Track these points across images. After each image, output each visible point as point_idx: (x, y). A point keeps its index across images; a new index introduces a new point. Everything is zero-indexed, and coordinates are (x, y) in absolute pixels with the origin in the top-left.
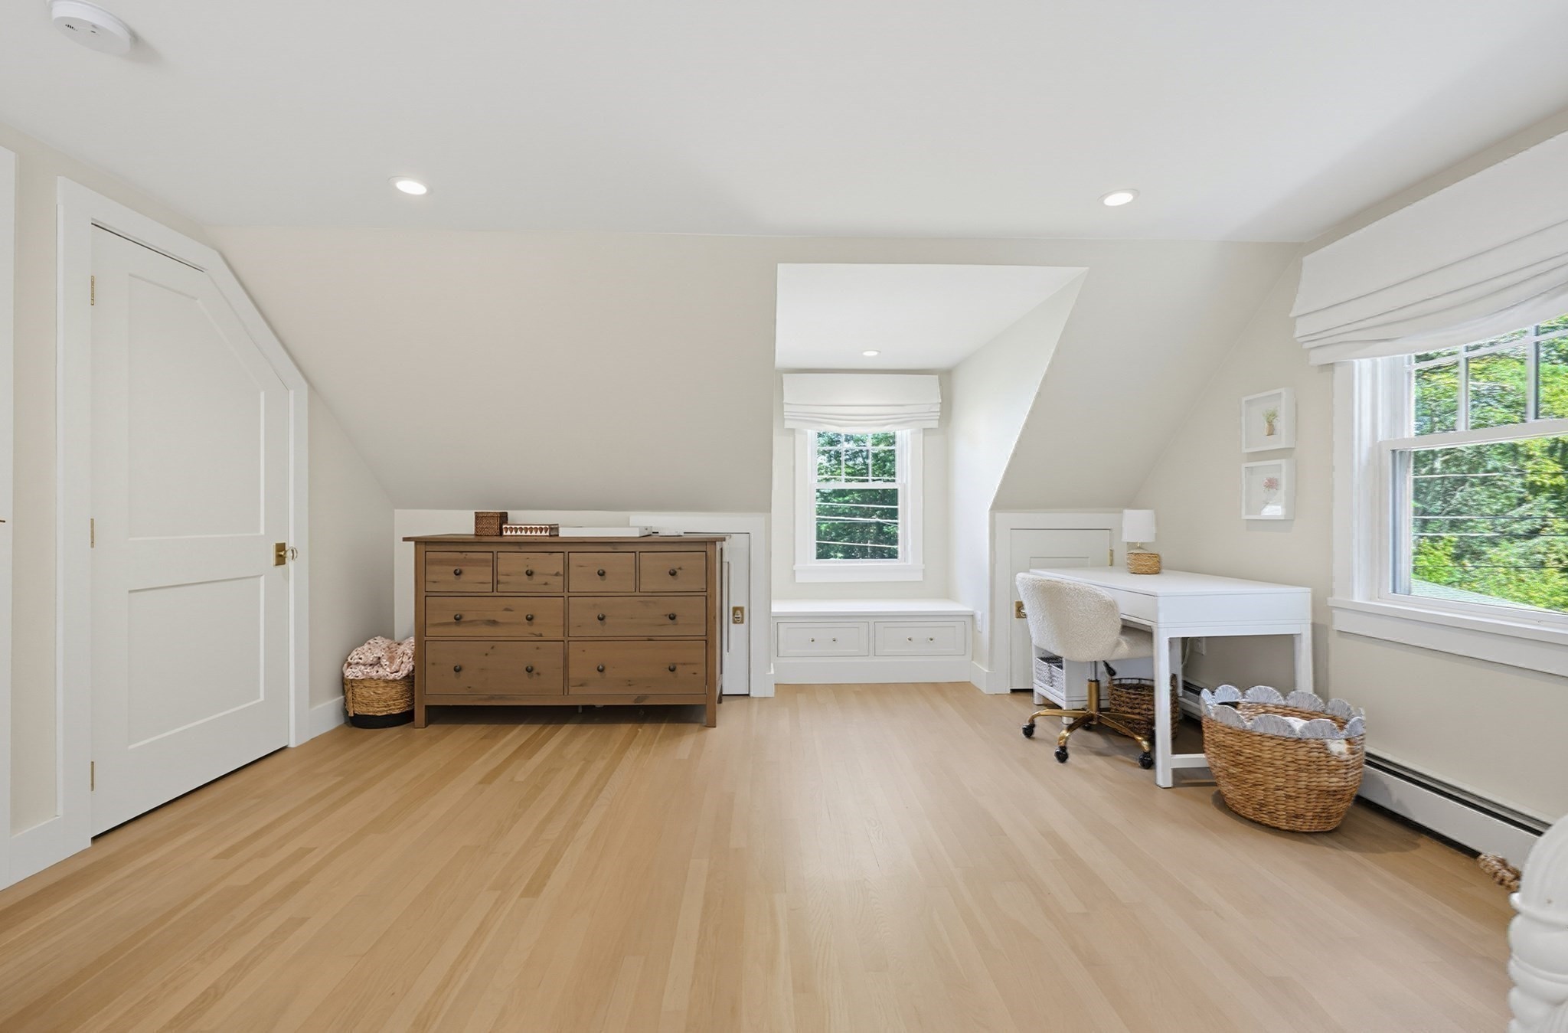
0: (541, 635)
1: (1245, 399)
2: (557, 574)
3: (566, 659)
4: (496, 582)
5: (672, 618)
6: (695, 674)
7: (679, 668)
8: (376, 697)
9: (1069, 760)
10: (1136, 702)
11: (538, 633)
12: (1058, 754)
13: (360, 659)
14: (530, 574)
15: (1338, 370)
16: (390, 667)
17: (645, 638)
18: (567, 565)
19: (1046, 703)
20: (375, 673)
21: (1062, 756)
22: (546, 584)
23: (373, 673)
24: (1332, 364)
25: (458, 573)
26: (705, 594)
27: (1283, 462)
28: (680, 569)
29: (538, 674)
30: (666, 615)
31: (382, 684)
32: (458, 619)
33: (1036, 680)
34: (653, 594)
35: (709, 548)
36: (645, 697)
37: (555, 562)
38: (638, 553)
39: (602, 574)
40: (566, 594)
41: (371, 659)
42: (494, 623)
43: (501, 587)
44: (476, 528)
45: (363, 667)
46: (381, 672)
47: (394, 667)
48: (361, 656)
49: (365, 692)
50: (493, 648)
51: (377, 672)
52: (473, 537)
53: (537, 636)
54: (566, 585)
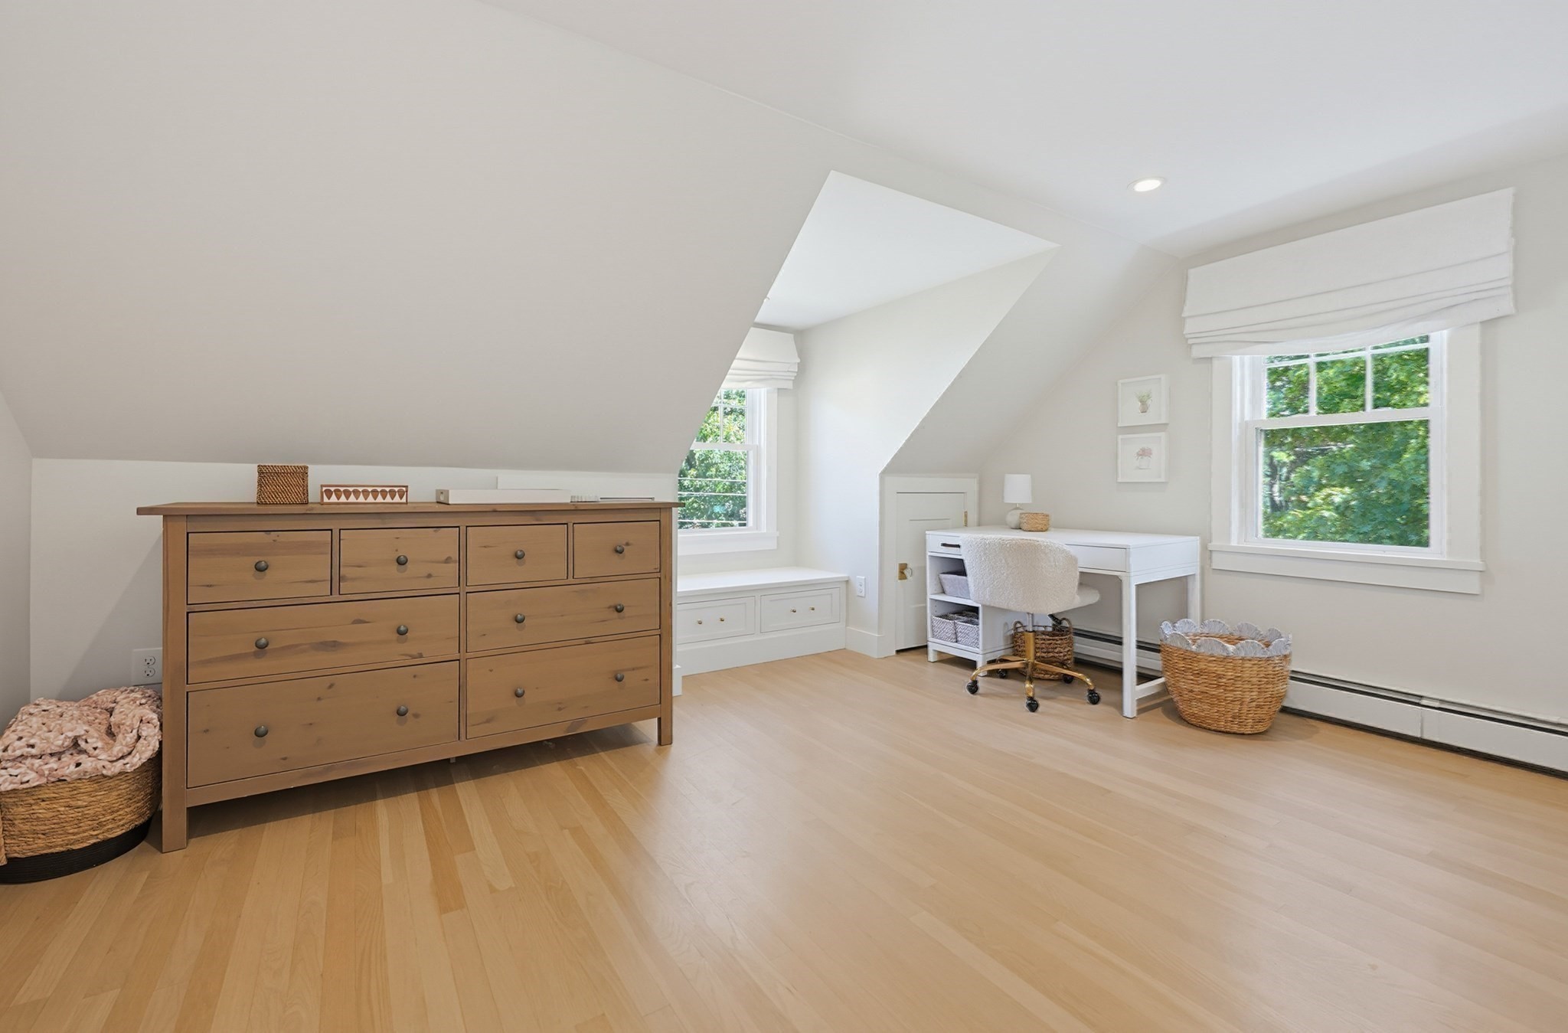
0: (421, 656)
1: (1121, 381)
2: (448, 560)
3: (461, 688)
4: (336, 580)
5: (619, 610)
6: (646, 680)
7: (627, 675)
8: (73, 813)
9: (1040, 709)
10: (1052, 646)
11: (415, 653)
12: (1029, 705)
13: (32, 746)
14: (401, 562)
15: (1216, 363)
16: (108, 747)
17: (583, 641)
18: (463, 546)
19: (942, 658)
20: (72, 768)
21: (1033, 706)
22: (429, 576)
23: (67, 768)
24: (1211, 358)
25: (260, 569)
26: (658, 575)
27: (1162, 435)
28: (627, 544)
29: (416, 716)
30: (609, 607)
31: (88, 787)
32: (261, 647)
33: (930, 638)
34: (593, 580)
35: (663, 516)
36: (583, 721)
37: (446, 542)
38: (570, 525)
39: (519, 557)
40: (462, 589)
41: (59, 742)
42: (334, 645)
43: (345, 587)
44: (260, 493)
45: (37, 762)
46: (88, 764)
47: (118, 749)
48: (32, 741)
49: (41, 810)
50: (331, 686)
51: (78, 765)
52: (255, 506)
53: (413, 657)
54: (461, 577)
